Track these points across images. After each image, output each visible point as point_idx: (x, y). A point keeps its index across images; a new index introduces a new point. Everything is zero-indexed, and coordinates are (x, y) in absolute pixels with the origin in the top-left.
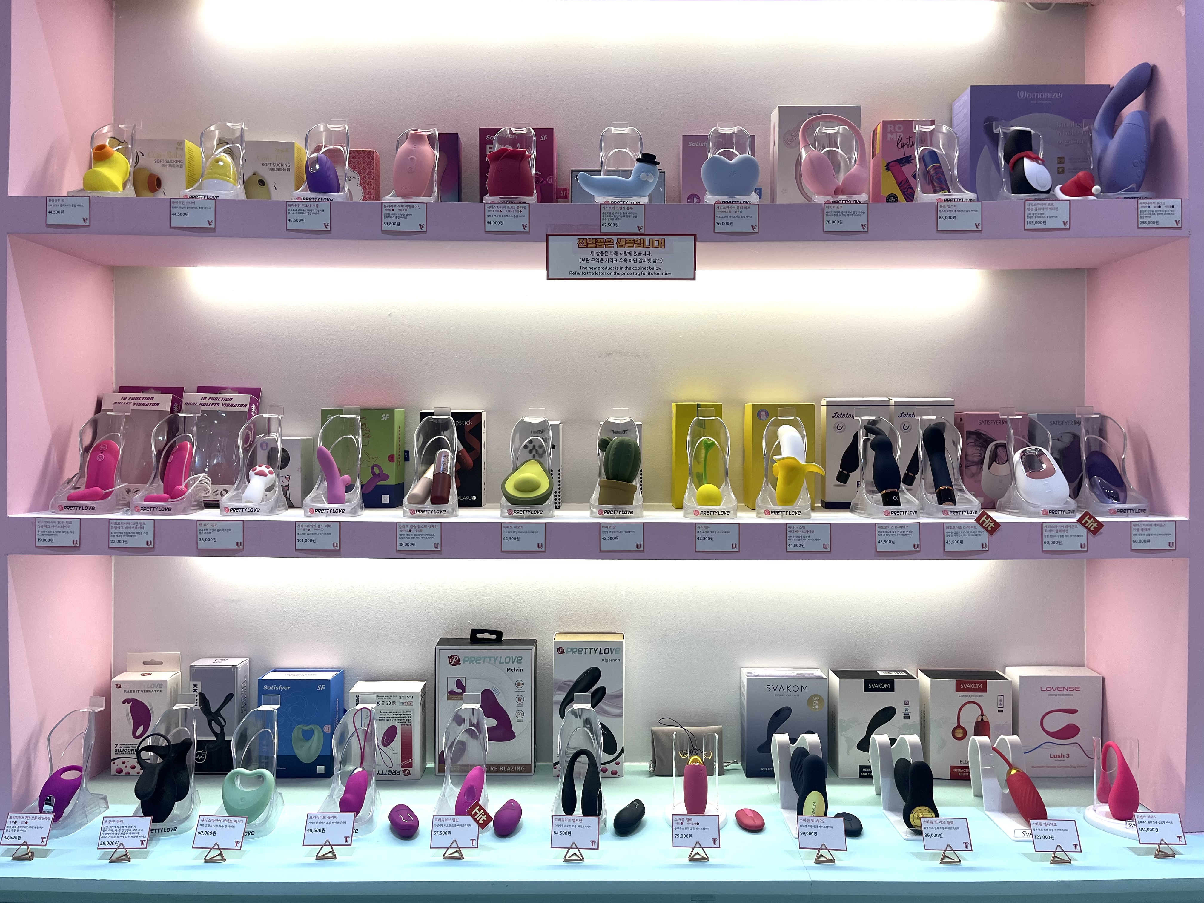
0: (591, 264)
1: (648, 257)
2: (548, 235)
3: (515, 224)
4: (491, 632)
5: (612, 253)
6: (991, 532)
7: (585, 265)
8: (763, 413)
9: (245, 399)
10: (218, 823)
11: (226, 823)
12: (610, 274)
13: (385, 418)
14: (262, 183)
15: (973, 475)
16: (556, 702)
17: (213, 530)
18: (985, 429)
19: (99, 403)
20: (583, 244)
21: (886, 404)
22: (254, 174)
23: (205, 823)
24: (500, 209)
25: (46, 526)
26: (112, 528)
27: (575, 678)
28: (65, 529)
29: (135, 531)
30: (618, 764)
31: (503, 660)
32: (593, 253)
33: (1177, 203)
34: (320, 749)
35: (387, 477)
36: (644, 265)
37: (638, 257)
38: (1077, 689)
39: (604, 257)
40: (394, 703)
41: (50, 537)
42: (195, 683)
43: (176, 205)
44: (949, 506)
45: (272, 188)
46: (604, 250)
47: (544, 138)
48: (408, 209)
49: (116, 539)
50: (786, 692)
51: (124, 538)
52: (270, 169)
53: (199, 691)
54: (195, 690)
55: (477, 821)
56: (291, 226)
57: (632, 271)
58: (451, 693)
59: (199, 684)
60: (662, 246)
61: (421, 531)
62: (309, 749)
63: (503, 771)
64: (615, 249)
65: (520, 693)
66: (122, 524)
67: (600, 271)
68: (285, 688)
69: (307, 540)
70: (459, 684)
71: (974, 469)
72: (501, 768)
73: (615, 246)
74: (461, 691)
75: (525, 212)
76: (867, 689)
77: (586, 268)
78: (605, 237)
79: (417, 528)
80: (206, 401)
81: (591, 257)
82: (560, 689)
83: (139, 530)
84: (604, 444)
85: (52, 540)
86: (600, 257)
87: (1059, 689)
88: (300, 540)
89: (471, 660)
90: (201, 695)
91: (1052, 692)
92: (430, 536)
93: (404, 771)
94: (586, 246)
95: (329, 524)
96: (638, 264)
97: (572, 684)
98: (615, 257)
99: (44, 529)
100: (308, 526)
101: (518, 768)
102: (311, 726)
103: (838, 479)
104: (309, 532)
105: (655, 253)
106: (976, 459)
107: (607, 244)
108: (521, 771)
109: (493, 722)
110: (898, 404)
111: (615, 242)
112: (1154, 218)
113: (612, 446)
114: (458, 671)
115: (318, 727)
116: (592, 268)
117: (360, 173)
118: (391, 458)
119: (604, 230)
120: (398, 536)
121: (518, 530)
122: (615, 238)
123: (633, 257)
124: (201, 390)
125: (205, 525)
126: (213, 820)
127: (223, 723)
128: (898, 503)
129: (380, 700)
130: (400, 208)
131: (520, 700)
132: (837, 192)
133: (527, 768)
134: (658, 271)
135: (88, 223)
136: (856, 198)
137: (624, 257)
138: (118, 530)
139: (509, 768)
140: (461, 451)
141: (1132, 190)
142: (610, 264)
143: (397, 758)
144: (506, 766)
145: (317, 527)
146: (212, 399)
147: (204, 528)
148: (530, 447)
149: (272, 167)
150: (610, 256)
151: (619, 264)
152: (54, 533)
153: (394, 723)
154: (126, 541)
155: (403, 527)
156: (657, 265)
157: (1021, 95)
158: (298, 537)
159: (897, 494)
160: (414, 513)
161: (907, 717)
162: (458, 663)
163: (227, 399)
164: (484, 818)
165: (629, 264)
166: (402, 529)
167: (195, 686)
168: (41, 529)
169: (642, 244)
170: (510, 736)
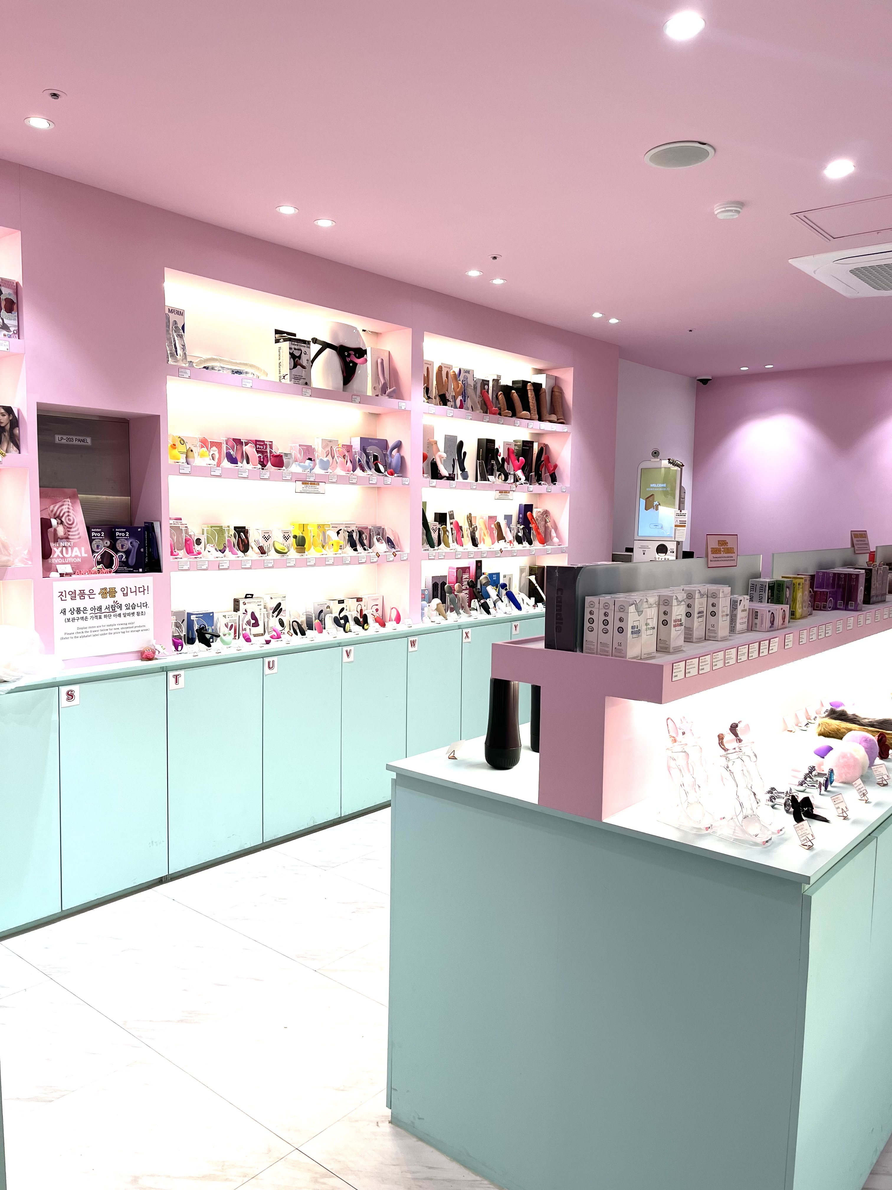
2: (296, 481)
3: (289, 477)
4: (250, 595)
6: (379, 557)
7: (303, 489)
12: (307, 492)
14: (192, 451)
16: (270, 614)
20: (303, 484)
22: (190, 447)
27: (275, 606)
33: (404, 479)
36: (315, 489)
38: (378, 599)
45: (194, 453)
46: (307, 485)
50: (322, 606)
57: (312, 492)
58: (244, 613)
60: (319, 485)
64: (309, 485)
65: (261, 612)
68: (202, 616)
70: (246, 611)
72: (256, 635)
76: (339, 603)
81: (304, 487)
82: (271, 610)
84: (297, 536)
87: (375, 599)
89: (249, 603)
96: (314, 489)
97: (274, 608)
105: (318, 486)
107: (308, 484)
109: (254, 622)
114: (245, 607)
119: (307, 480)
122: (309, 482)
128: (356, 551)
129: (229, 617)
131: (261, 614)
134: (318, 492)
137: (311, 487)
141: (400, 475)
142: (308, 489)
150: (308, 487)
152: (183, 566)
153: (232, 623)
156: (318, 490)
157: (370, 441)
159: (356, 549)
161: (347, 610)
162: (245, 604)
169: (314, 484)
170: (258, 625)
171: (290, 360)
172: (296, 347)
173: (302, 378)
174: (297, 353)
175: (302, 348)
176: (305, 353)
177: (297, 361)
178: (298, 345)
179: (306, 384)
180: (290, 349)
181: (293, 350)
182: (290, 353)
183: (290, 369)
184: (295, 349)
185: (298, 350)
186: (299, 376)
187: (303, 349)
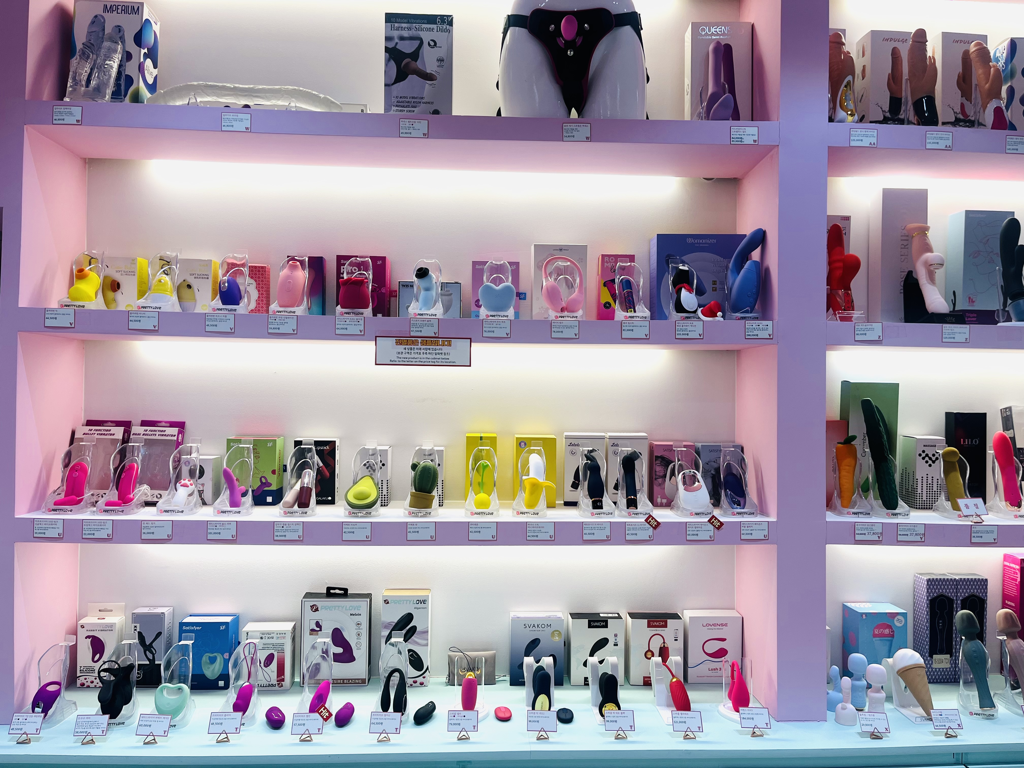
0: (404, 356)
1: (440, 352)
2: (376, 337)
3: (356, 330)
4: (340, 589)
5: (417, 349)
6: (655, 528)
7: (400, 356)
8: (523, 444)
9: (175, 431)
10: (153, 719)
11: (158, 719)
12: (416, 362)
13: (270, 445)
14: (189, 286)
15: (660, 485)
16: (383, 636)
17: (152, 527)
18: (666, 455)
19: (73, 433)
20: (399, 343)
21: (603, 438)
22: (184, 281)
23: (144, 719)
24: (345, 320)
25: (40, 524)
26: (85, 525)
27: (396, 621)
28: (53, 526)
29: (100, 527)
30: (424, 677)
31: (347, 608)
32: (405, 349)
33: (770, 323)
34: (221, 670)
35: (270, 485)
36: (438, 356)
37: (434, 352)
38: (726, 625)
39: (412, 351)
40: (273, 638)
41: (43, 531)
42: (135, 625)
43: (132, 315)
44: (632, 510)
45: (196, 290)
46: (413, 347)
47: (379, 263)
48: (285, 319)
49: (87, 532)
50: (537, 629)
51: (92, 532)
52: (195, 278)
53: (138, 630)
54: (135, 630)
55: (322, 717)
56: (208, 329)
57: (430, 360)
58: (312, 630)
59: (138, 625)
60: (450, 345)
61: (290, 527)
62: (213, 670)
63: (347, 683)
64: (420, 346)
65: (359, 630)
66: (92, 522)
67: (410, 360)
68: (198, 628)
69: (215, 533)
70: (318, 625)
71: (660, 480)
72: (345, 681)
73: (420, 344)
74: (319, 629)
75: (362, 322)
76: (590, 626)
77: (401, 358)
78: (413, 339)
79: (287, 525)
80: (147, 432)
81: (404, 351)
82: (386, 627)
83: (102, 527)
84: (414, 467)
85: (44, 533)
86: (410, 351)
87: (714, 625)
88: (210, 533)
89: (326, 608)
90: (140, 633)
91: (710, 627)
92: (296, 531)
93: (278, 684)
94: (401, 344)
95: (229, 522)
96: (434, 356)
97: (394, 624)
98: (419, 351)
99: (40, 526)
100: (216, 524)
101: (357, 681)
102: (215, 654)
103: (572, 486)
104: (216, 528)
105: (445, 349)
106: (662, 474)
107: (413, 343)
108: (359, 683)
109: (340, 650)
110: (611, 438)
111: (419, 342)
112: (756, 332)
113: (419, 468)
114: (317, 616)
115: (220, 654)
116: (404, 358)
117: (256, 281)
118: (274, 472)
119: (412, 334)
120: (275, 531)
121: (353, 526)
122: (420, 340)
123: (431, 351)
124: (144, 423)
125: (147, 523)
126: (149, 717)
127: (154, 653)
128: (601, 507)
129: (263, 636)
130: (280, 319)
131: (359, 635)
132: (562, 310)
133: (363, 681)
134: (447, 360)
135: (73, 326)
136: (575, 314)
137: (425, 352)
138: (89, 527)
139: (350, 681)
140: (321, 467)
141: (747, 312)
142: (416, 356)
143: (274, 676)
144: (349, 680)
145: (222, 525)
146: (152, 431)
147: (146, 525)
148: (367, 465)
149: (196, 276)
150: (416, 351)
151: (422, 356)
152: (46, 529)
153: (272, 651)
154: (94, 534)
155: (278, 524)
156: (446, 357)
157: (689, 240)
158: (209, 531)
159: (601, 501)
160: (286, 514)
161: (616, 645)
162: (317, 610)
163: (162, 431)
164: (327, 714)
165: (428, 356)
166: (278, 526)
167: (135, 627)
168: (37, 526)
169: (436, 343)
170: (352, 659)
171: (386, 65)
172: (406, 34)
173: (423, 101)
174: (407, 47)
175: (423, 34)
176: (432, 44)
177: (407, 64)
178: (409, 29)
179: (436, 112)
180: (388, 39)
181: (397, 40)
182: (387, 50)
183: (386, 85)
184: (402, 38)
185: (411, 38)
186: (413, 98)
187: (426, 36)
